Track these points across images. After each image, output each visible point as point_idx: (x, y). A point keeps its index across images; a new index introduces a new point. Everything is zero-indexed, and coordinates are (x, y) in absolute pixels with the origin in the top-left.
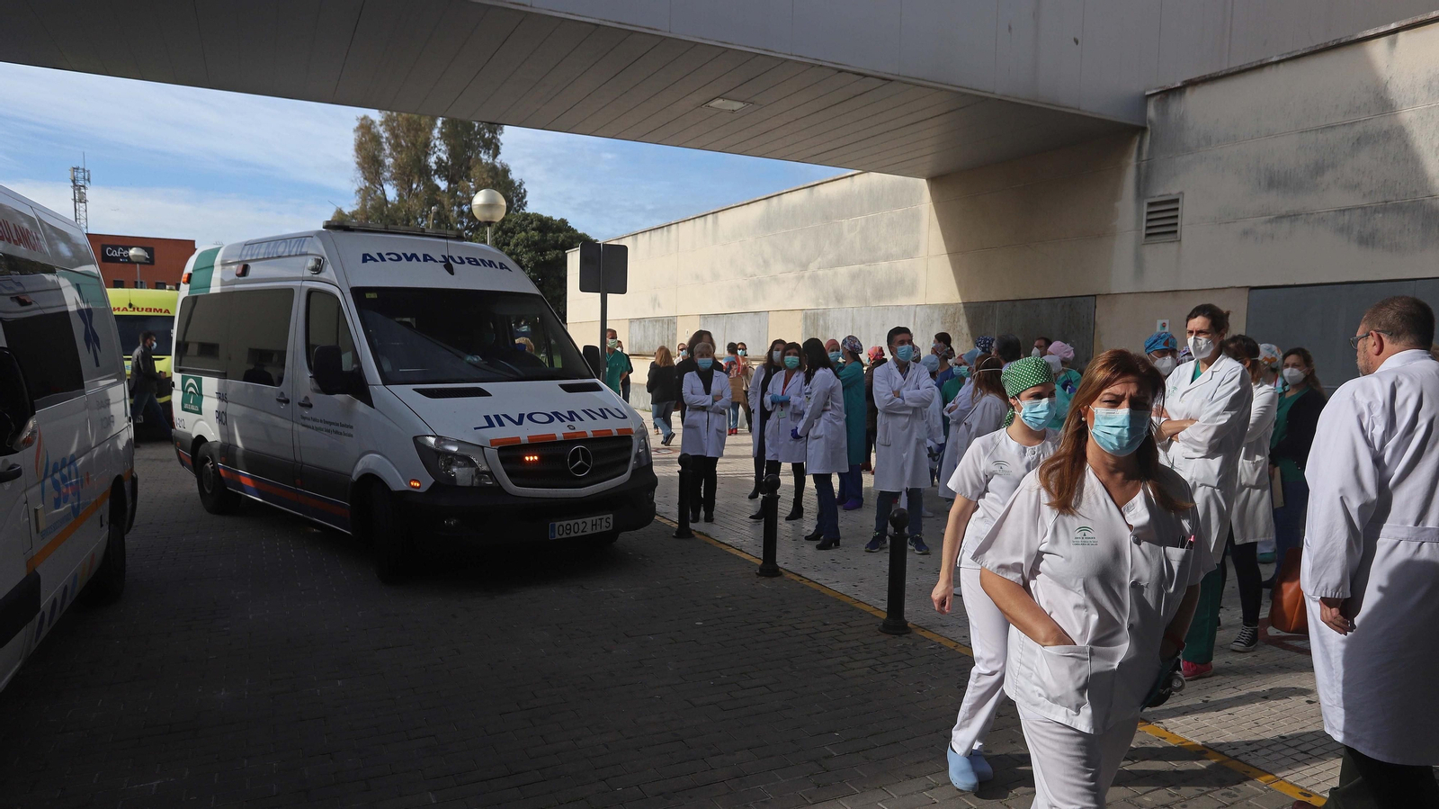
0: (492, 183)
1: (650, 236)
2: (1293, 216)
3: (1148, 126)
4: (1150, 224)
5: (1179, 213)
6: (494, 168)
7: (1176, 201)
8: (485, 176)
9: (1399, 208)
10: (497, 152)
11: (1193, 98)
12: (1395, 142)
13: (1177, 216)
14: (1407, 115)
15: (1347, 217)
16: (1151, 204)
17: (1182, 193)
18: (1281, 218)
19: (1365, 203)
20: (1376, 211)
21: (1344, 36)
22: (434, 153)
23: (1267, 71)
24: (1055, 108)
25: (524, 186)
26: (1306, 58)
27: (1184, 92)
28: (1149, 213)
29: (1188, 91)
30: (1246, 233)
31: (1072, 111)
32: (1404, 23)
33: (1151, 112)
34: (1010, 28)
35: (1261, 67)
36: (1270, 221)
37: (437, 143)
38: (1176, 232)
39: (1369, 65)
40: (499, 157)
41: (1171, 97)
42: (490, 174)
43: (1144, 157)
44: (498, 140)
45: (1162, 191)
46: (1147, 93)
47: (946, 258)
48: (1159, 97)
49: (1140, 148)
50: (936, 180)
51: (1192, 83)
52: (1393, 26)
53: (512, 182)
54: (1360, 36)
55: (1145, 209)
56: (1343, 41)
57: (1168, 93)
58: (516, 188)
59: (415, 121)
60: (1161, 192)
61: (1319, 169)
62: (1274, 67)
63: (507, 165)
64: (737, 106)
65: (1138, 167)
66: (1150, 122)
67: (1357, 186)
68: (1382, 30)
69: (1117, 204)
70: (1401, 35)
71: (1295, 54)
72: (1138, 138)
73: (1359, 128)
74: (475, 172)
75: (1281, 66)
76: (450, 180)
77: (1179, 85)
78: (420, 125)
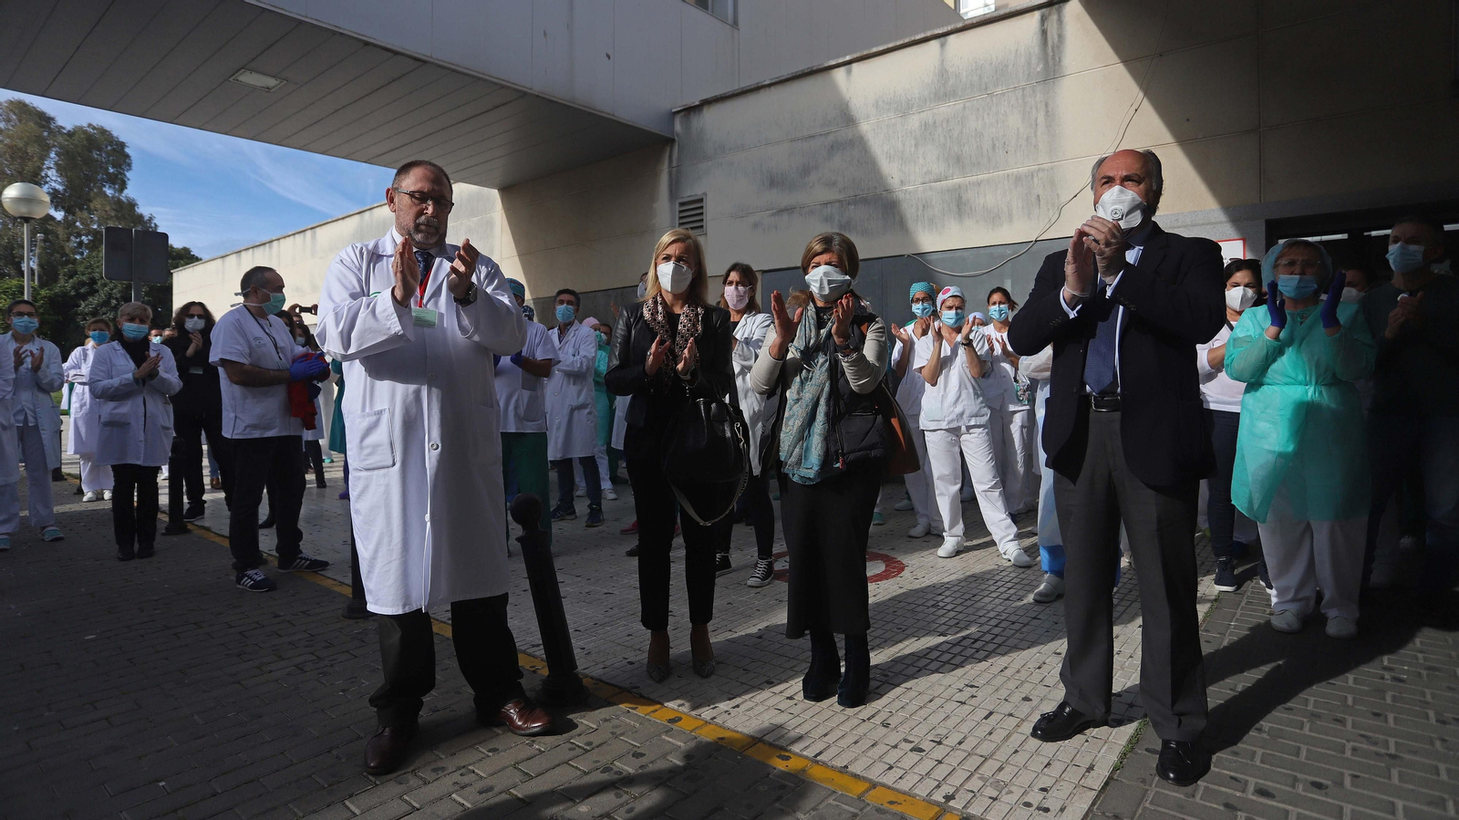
0: (116, 216)
1: (253, 254)
2: (789, 210)
3: (676, 138)
4: (682, 221)
5: (704, 211)
6: (119, 201)
7: (701, 200)
8: (108, 208)
9: (865, 201)
10: (123, 186)
11: (710, 116)
12: (857, 147)
13: (702, 214)
14: (865, 127)
15: (829, 209)
16: (682, 204)
17: (705, 194)
18: (781, 211)
19: (841, 197)
20: (849, 204)
21: (816, 64)
22: (46, 183)
23: (762, 91)
24: (590, 111)
25: (155, 221)
26: (789, 83)
27: (702, 110)
28: (681, 212)
29: (705, 110)
30: (756, 226)
31: (609, 116)
32: (855, 56)
33: (678, 127)
34: (545, 34)
35: (758, 88)
36: (773, 215)
37: (49, 173)
38: (702, 227)
39: (834, 88)
40: (126, 191)
41: (692, 114)
42: (114, 207)
43: (674, 164)
44: (125, 175)
45: (690, 192)
46: (674, 110)
47: (517, 259)
48: (683, 114)
49: (670, 157)
50: (507, 190)
51: (707, 102)
52: (848, 58)
53: (141, 216)
54: (826, 65)
55: (678, 208)
56: (815, 68)
57: (690, 110)
58: (145, 223)
59: (20, 149)
60: (689, 194)
61: (806, 171)
62: (767, 89)
63: (134, 200)
64: (271, 82)
65: (670, 174)
66: (678, 135)
67: (834, 184)
68: (841, 60)
69: (655, 205)
70: (855, 65)
71: (782, 78)
72: (668, 149)
73: (831, 137)
74: (96, 204)
75: (772, 88)
76: (68, 211)
77: (697, 103)
78: (27, 153)
